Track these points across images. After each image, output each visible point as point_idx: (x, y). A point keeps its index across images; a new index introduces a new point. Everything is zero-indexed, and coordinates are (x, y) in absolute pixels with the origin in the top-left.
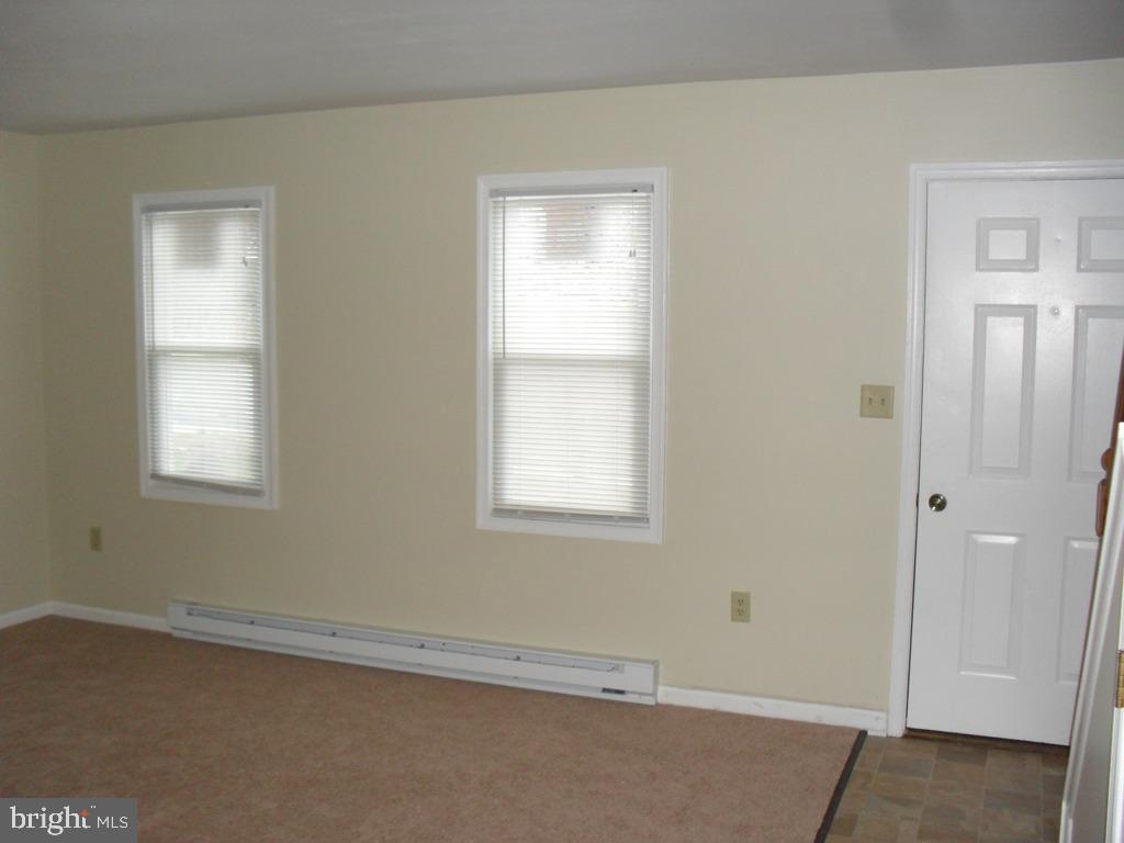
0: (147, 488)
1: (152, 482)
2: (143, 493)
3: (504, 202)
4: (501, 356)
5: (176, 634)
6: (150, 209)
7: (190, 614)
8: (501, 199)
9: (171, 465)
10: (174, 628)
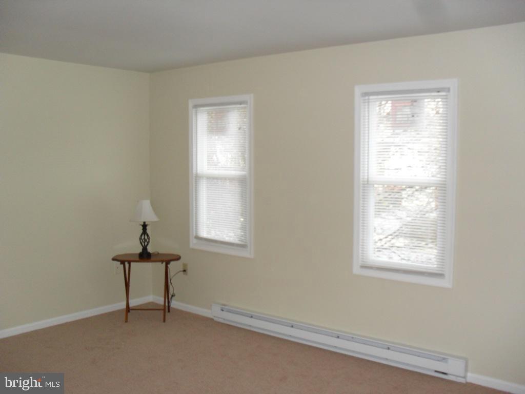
0: (193, 243)
1: (195, 241)
2: (191, 246)
3: (369, 99)
4: (366, 183)
5: (216, 319)
6: (196, 106)
7: (223, 310)
8: (367, 98)
9: (204, 233)
10: (214, 316)
